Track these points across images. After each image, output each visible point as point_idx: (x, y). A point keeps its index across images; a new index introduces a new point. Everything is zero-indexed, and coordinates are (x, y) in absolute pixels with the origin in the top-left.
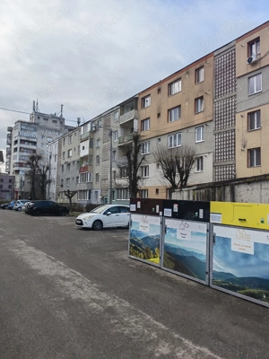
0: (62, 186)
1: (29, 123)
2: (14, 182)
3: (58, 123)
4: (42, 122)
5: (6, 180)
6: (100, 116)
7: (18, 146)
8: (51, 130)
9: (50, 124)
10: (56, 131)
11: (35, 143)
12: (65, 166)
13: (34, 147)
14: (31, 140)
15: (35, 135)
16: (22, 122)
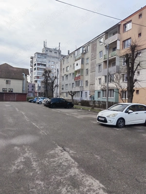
0: (63, 89)
1: (42, 54)
2: (34, 87)
3: (58, 54)
4: (49, 53)
5: (31, 86)
6: (89, 43)
7: (36, 67)
8: (54, 57)
9: (53, 54)
10: (56, 58)
11: (45, 65)
12: (65, 77)
13: (44, 67)
14: (43, 63)
15: (45, 61)
16: (38, 53)
